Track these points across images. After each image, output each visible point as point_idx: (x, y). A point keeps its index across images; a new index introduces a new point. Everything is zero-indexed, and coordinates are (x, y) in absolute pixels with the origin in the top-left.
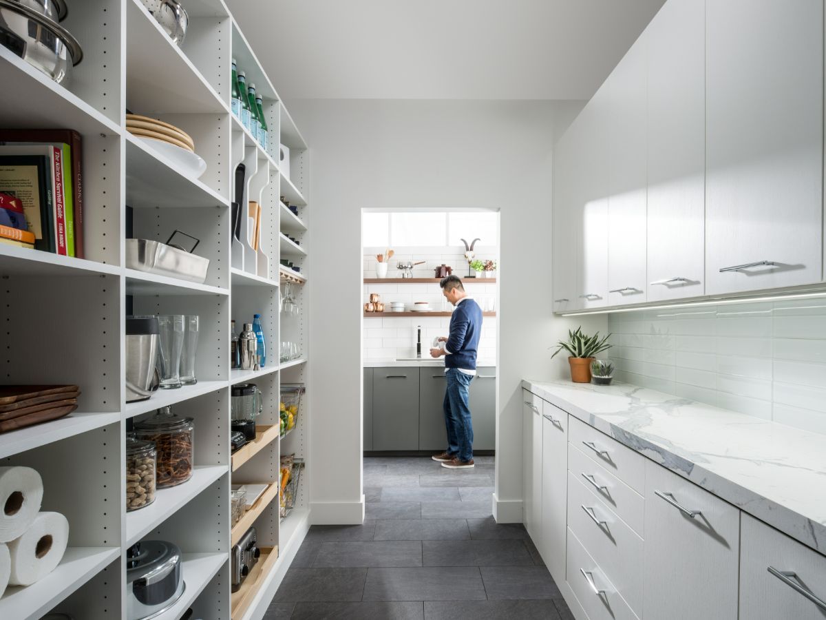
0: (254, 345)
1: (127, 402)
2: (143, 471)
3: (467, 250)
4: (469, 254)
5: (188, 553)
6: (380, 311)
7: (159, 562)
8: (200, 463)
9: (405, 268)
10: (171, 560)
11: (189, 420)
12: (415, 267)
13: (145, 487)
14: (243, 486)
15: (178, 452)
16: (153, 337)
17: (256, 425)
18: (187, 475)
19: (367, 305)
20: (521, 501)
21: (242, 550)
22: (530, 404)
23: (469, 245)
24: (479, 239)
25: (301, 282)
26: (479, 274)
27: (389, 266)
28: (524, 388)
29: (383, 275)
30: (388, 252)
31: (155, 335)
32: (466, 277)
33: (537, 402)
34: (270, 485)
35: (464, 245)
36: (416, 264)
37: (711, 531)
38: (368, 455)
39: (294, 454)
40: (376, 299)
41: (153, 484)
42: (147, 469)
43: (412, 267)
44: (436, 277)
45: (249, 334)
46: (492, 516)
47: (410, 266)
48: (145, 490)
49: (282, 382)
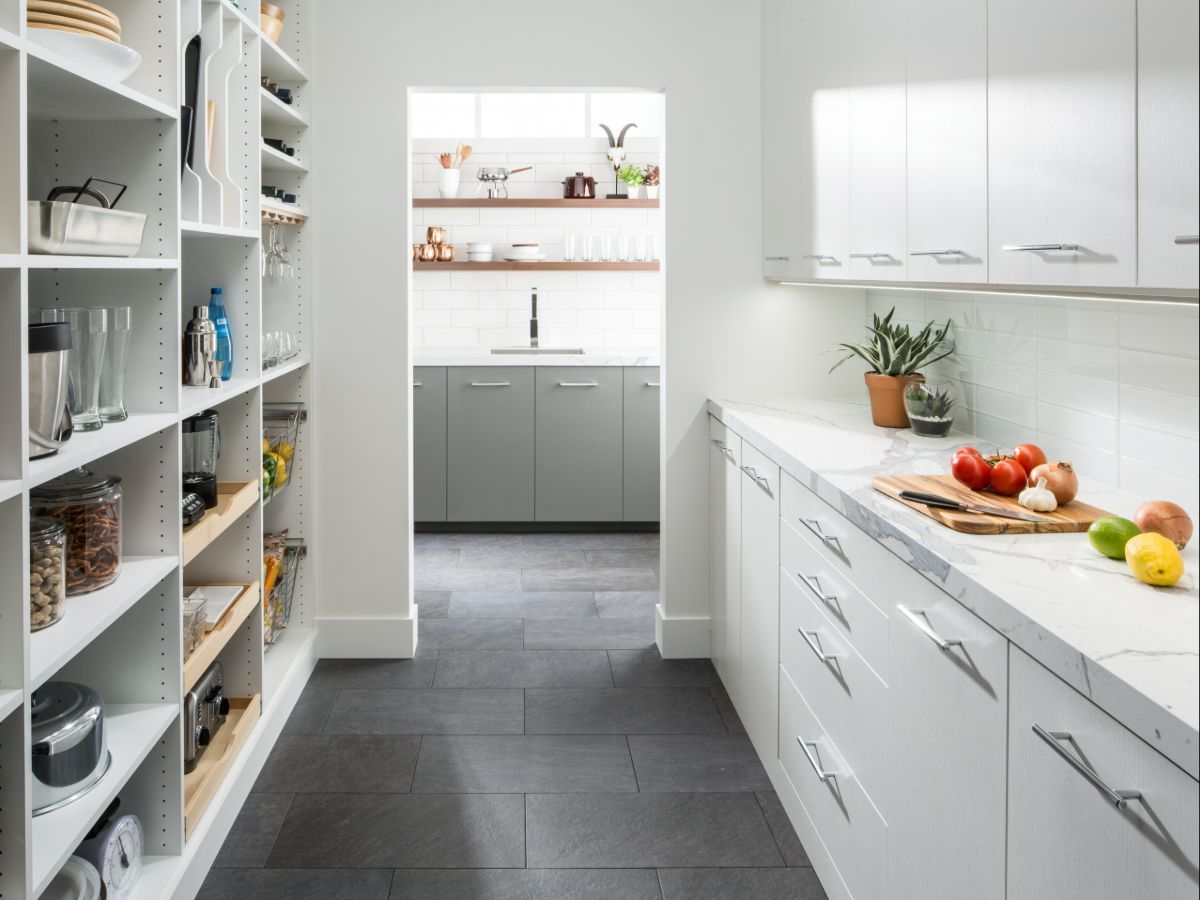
0: (211, 344)
1: (32, 459)
2: (45, 568)
3: (613, 145)
4: (616, 153)
5: (114, 703)
6: (446, 260)
7: (69, 718)
8: (133, 552)
9: (494, 179)
10: (87, 714)
11: (114, 481)
12: (511, 177)
13: (48, 594)
14: (199, 589)
15: (97, 535)
16: (63, 355)
17: (218, 482)
18: (112, 573)
19: (422, 247)
20: (708, 618)
21: (198, 700)
22: (719, 443)
23: (616, 137)
24: (634, 125)
25: (297, 221)
26: (633, 192)
27: (462, 175)
28: (711, 414)
29: (451, 192)
30: (461, 149)
31: (66, 351)
32: (609, 197)
33: (731, 442)
34: (246, 588)
35: (606, 136)
36: (513, 172)
37: (973, 673)
38: (423, 529)
39: (286, 531)
40: (437, 237)
41: (61, 589)
42: (53, 565)
43: (506, 178)
44: (566, 197)
45: (203, 324)
46: (655, 646)
47: (502, 176)
48: (49, 599)
49: (264, 404)
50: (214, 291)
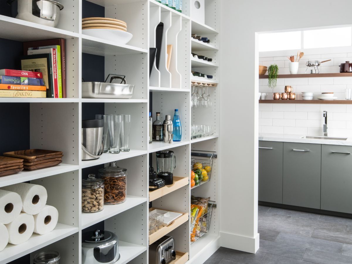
0: (171, 128)
1: (82, 160)
2: (97, 194)
6: (292, 99)
9: (313, 65)
11: (125, 170)
12: (321, 64)
13: (98, 202)
14: (169, 212)
15: (118, 187)
16: (100, 129)
17: (173, 176)
18: (122, 200)
19: (282, 94)
21: (162, 249)
25: (213, 85)
27: (299, 64)
29: (295, 72)
30: (299, 54)
31: (101, 128)
34: (183, 214)
36: (322, 62)
39: (209, 198)
40: (289, 90)
41: (102, 202)
42: (99, 193)
43: (319, 65)
44: (341, 72)
45: (168, 121)
47: (317, 64)
48: (97, 204)
49: (191, 150)
50: (176, 110)
